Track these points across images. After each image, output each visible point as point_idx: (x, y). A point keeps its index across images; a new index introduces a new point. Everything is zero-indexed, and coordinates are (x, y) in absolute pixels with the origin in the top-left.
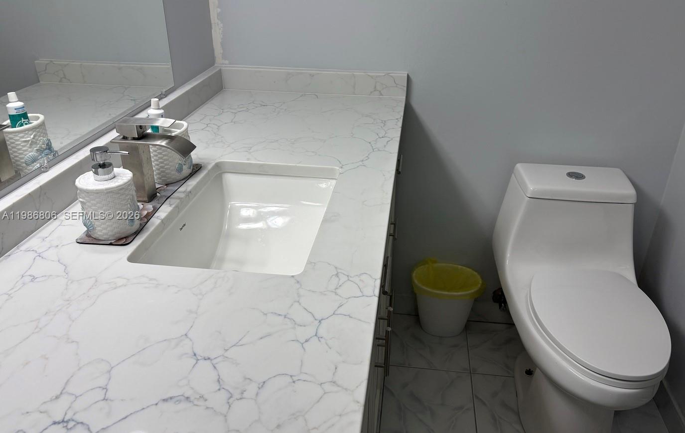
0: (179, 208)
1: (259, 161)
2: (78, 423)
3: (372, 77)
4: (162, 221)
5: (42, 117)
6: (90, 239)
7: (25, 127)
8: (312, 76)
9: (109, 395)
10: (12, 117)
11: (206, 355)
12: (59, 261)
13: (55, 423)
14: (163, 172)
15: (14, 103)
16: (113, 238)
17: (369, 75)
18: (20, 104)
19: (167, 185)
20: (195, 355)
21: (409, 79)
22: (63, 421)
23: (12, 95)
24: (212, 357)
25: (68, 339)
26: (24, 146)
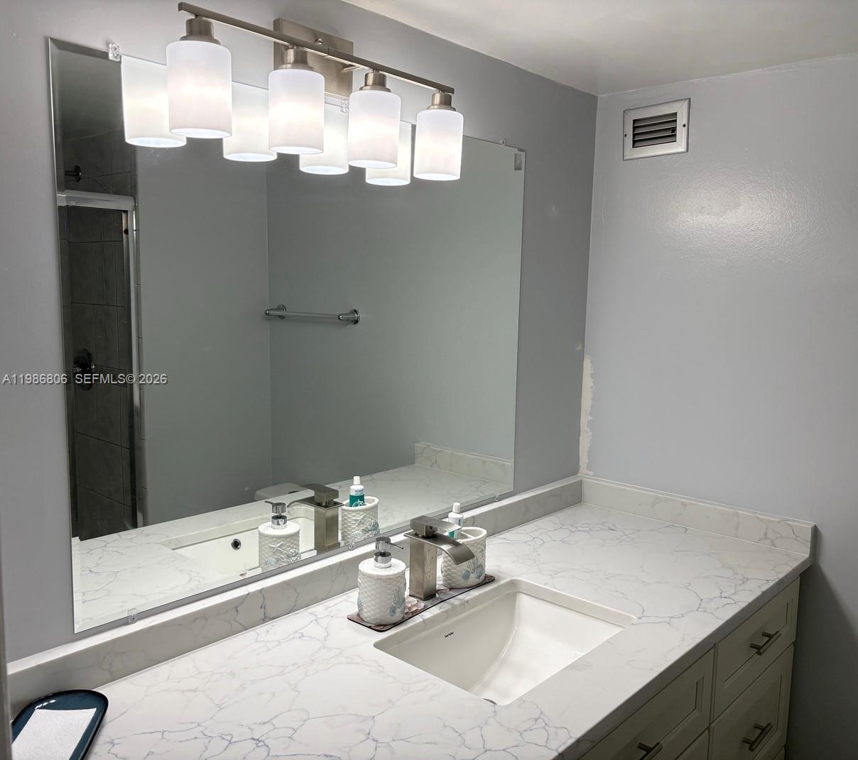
0: (448, 614)
1: (555, 588)
2: (265, 745)
3: (762, 520)
4: (424, 621)
5: (377, 500)
6: (358, 619)
7: (359, 507)
8: (684, 505)
9: (295, 736)
10: (352, 497)
11: (376, 738)
12: (326, 629)
13: (252, 739)
14: (449, 574)
15: (356, 485)
16: (373, 622)
17: (758, 518)
18: (361, 487)
19: (451, 589)
20: (369, 734)
21: (816, 533)
22: (258, 740)
23: (357, 479)
24: (380, 741)
25: (295, 687)
26: (354, 524)
